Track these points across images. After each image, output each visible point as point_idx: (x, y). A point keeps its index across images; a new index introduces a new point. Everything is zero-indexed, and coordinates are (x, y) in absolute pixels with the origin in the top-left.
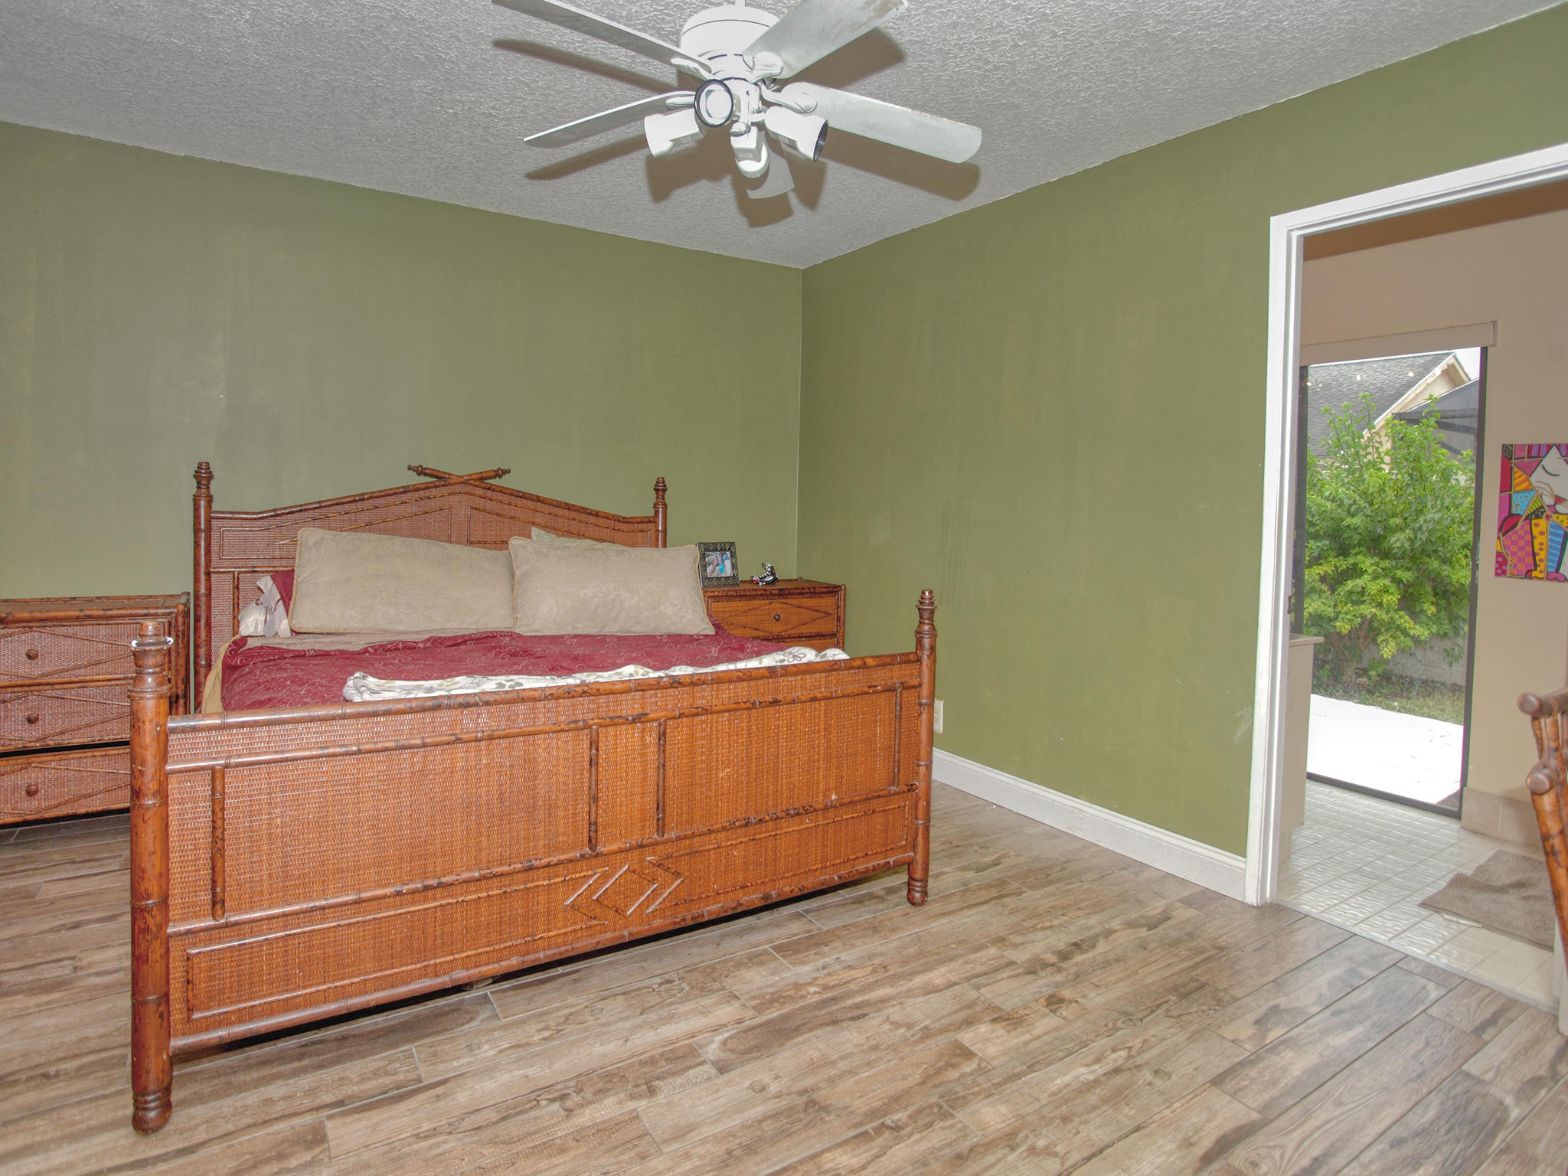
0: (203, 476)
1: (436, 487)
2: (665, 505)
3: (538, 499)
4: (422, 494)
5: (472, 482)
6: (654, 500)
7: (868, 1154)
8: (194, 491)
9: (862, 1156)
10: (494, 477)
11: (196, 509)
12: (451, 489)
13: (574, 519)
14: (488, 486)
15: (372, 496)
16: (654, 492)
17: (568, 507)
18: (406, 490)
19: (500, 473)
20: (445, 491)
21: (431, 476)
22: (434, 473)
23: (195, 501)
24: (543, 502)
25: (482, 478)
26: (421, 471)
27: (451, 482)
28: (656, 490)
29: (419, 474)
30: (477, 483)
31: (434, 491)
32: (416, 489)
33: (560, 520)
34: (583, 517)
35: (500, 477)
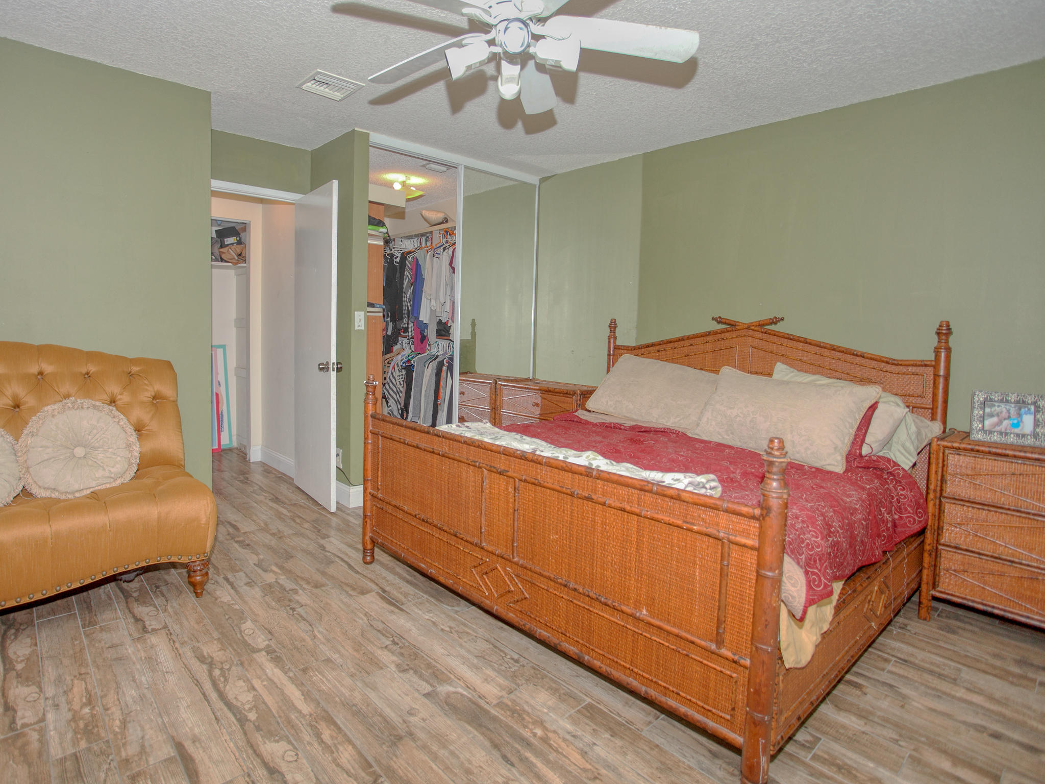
0: (613, 326)
1: (728, 331)
2: (948, 350)
3: (806, 342)
4: (719, 336)
5: (753, 328)
6: (935, 344)
7: (350, 768)
8: (609, 334)
9: (348, 765)
10: (771, 324)
11: (609, 342)
12: (738, 333)
13: (839, 359)
14: (765, 331)
15: (689, 338)
16: (936, 337)
17: (833, 348)
18: (709, 334)
19: (775, 321)
20: (734, 334)
21: (725, 323)
22: (727, 321)
23: (609, 339)
24: (810, 344)
25: (761, 325)
26: (719, 320)
27: (738, 328)
28: (938, 334)
29: (719, 322)
30: (756, 328)
31: (727, 335)
32: (716, 333)
33: (827, 359)
34: (849, 357)
35: (775, 323)
